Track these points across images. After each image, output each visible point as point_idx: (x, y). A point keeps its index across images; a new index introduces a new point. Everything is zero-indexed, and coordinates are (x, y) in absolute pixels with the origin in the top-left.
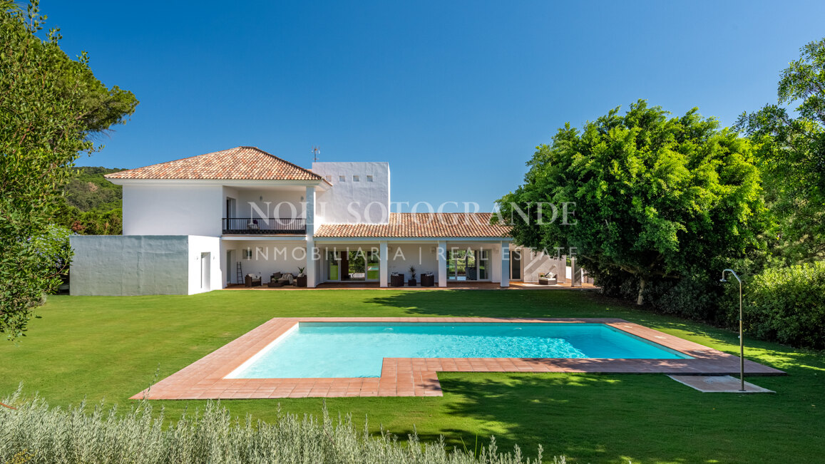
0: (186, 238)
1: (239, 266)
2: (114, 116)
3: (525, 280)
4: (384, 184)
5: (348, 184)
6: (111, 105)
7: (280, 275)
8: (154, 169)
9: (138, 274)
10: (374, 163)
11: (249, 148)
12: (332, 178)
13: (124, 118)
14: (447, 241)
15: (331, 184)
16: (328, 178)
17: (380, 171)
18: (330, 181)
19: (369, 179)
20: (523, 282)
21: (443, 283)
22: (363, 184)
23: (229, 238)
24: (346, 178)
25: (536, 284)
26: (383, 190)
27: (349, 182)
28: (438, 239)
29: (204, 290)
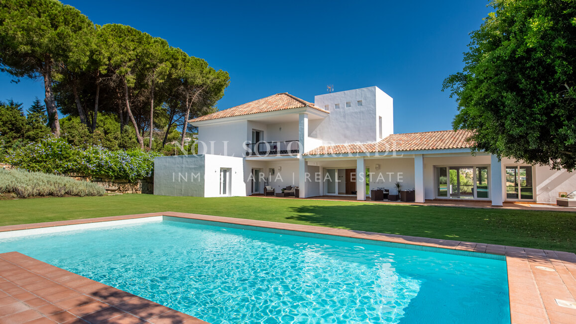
3: (539, 201)
4: (372, 107)
5: (342, 110)
7: (290, 188)
10: (363, 89)
11: (282, 94)
12: (330, 107)
14: (423, 155)
15: (327, 111)
16: (326, 107)
17: (369, 95)
18: (328, 109)
19: (360, 103)
20: (535, 202)
21: (420, 198)
22: (355, 109)
23: (249, 158)
24: (340, 106)
25: (553, 205)
26: (372, 112)
27: (343, 108)
28: (413, 153)
29: (227, 195)
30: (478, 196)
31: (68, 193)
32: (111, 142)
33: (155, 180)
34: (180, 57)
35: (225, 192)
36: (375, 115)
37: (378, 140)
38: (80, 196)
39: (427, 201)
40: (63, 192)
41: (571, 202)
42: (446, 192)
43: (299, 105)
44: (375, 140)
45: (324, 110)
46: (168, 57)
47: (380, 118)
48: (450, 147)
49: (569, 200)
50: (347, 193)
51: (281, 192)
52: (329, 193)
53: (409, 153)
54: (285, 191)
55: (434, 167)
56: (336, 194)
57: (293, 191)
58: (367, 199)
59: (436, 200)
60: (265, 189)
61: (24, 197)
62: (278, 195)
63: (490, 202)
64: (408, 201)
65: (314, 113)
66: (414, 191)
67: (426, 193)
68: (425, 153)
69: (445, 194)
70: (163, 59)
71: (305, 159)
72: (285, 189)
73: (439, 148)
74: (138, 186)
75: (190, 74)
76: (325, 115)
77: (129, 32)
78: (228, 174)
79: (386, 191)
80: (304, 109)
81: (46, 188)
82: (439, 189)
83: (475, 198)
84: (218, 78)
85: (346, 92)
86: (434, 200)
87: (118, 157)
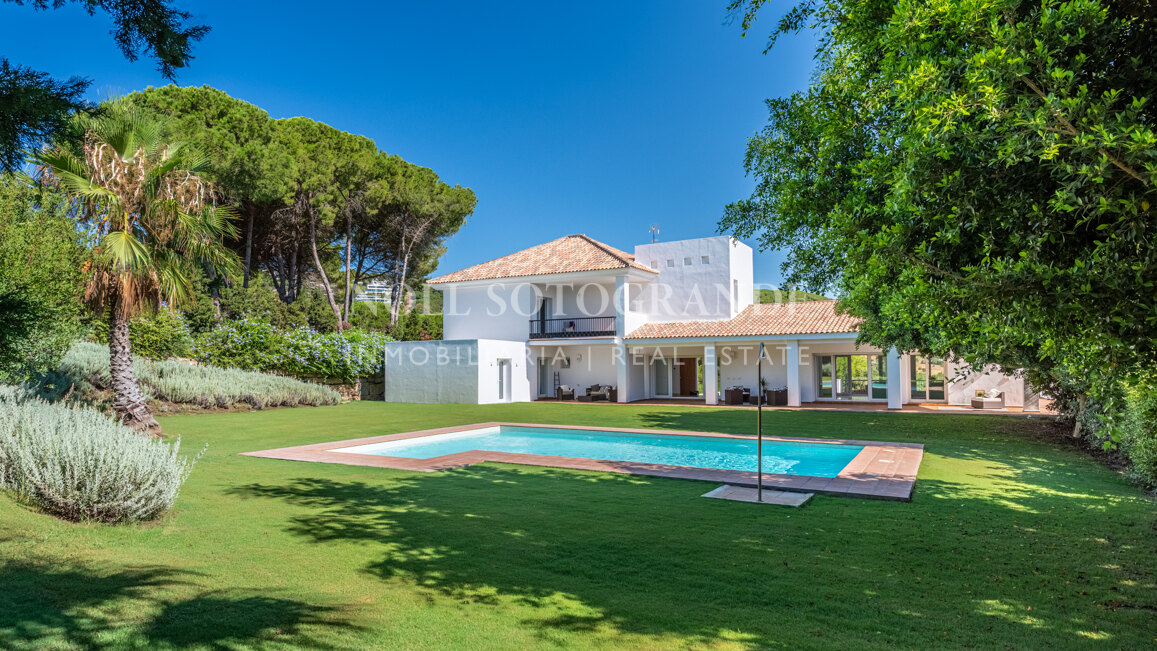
0: (476, 341)
1: (557, 378)
2: (456, 220)
3: (950, 402)
4: (724, 266)
5: (677, 269)
6: (451, 208)
7: (597, 388)
8: (471, 271)
9: (436, 380)
10: (710, 239)
11: (576, 236)
12: (659, 264)
13: (465, 220)
14: (798, 341)
15: (655, 270)
16: (654, 264)
17: (719, 248)
18: (656, 268)
19: (705, 260)
20: (946, 404)
21: (794, 401)
22: (698, 267)
23: (536, 343)
24: (675, 262)
25: (968, 407)
26: (723, 274)
27: (680, 266)
28: (785, 338)
29: (504, 401)
30: (874, 397)
31: (302, 402)
32: (297, 315)
33: (388, 378)
34: (400, 171)
35: (501, 397)
36: (729, 278)
37: (733, 315)
38: (314, 406)
39: (804, 404)
40: (297, 400)
41: (987, 403)
42: (830, 389)
43: (616, 264)
44: (729, 316)
45: (649, 268)
46: (382, 171)
47: (735, 281)
48: (835, 331)
49: (985, 400)
50: (682, 394)
51: (585, 394)
52: (658, 394)
53: (779, 338)
54: (593, 393)
55: (814, 355)
56: (670, 396)
57: (604, 391)
58: (720, 402)
59: (816, 403)
60: (560, 389)
61: (260, 408)
62: (581, 399)
63: (886, 404)
64: (777, 405)
65: (636, 275)
66: (786, 391)
67: (803, 394)
68: (800, 338)
69: (827, 393)
70: (372, 174)
71: (627, 345)
72: (590, 390)
73: (819, 331)
74: (357, 388)
75: (412, 196)
76: (652, 276)
77: (322, 132)
78: (505, 367)
79: (746, 390)
80: (626, 270)
81: (280, 395)
82: (821, 386)
83: (868, 398)
84: (458, 202)
85: (683, 241)
86: (814, 403)
87: (333, 345)
